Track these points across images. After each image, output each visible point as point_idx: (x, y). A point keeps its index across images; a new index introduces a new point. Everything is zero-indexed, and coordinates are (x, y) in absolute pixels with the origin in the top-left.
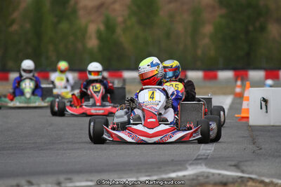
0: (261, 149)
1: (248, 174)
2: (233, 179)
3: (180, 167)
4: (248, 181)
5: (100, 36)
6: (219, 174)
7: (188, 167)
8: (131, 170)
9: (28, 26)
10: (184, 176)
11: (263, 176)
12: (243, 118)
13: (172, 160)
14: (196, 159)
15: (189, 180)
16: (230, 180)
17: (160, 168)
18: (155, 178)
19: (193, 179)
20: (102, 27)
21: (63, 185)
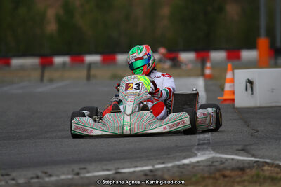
0: (257, 131)
1: (260, 158)
2: (249, 163)
3: (188, 153)
4: (263, 166)
6: (233, 159)
7: (196, 152)
8: (140, 157)
10: (198, 162)
11: (276, 160)
12: (226, 100)
13: (176, 146)
14: (199, 144)
15: (204, 166)
16: (246, 165)
17: (168, 155)
18: (170, 165)
19: (210, 166)
21: (82, 175)
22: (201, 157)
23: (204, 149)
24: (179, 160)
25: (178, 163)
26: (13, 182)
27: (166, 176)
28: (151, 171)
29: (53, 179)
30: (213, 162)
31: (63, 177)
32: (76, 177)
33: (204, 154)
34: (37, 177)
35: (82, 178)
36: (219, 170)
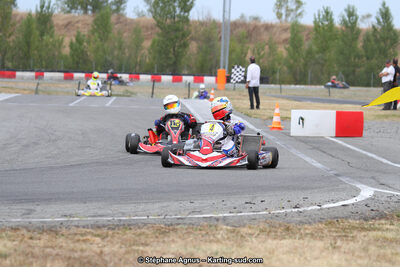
5: (71, 45)
9: (21, 37)
20: (74, 40)
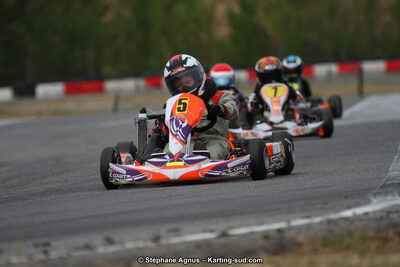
22: (376, 206)
23: (386, 194)
24: (337, 212)
25: (333, 216)
26: (42, 257)
27: (301, 238)
28: (279, 231)
29: (112, 249)
30: (389, 213)
31: (130, 245)
32: (150, 244)
33: (384, 200)
34: (87, 247)
35: (160, 246)
36: (395, 226)
